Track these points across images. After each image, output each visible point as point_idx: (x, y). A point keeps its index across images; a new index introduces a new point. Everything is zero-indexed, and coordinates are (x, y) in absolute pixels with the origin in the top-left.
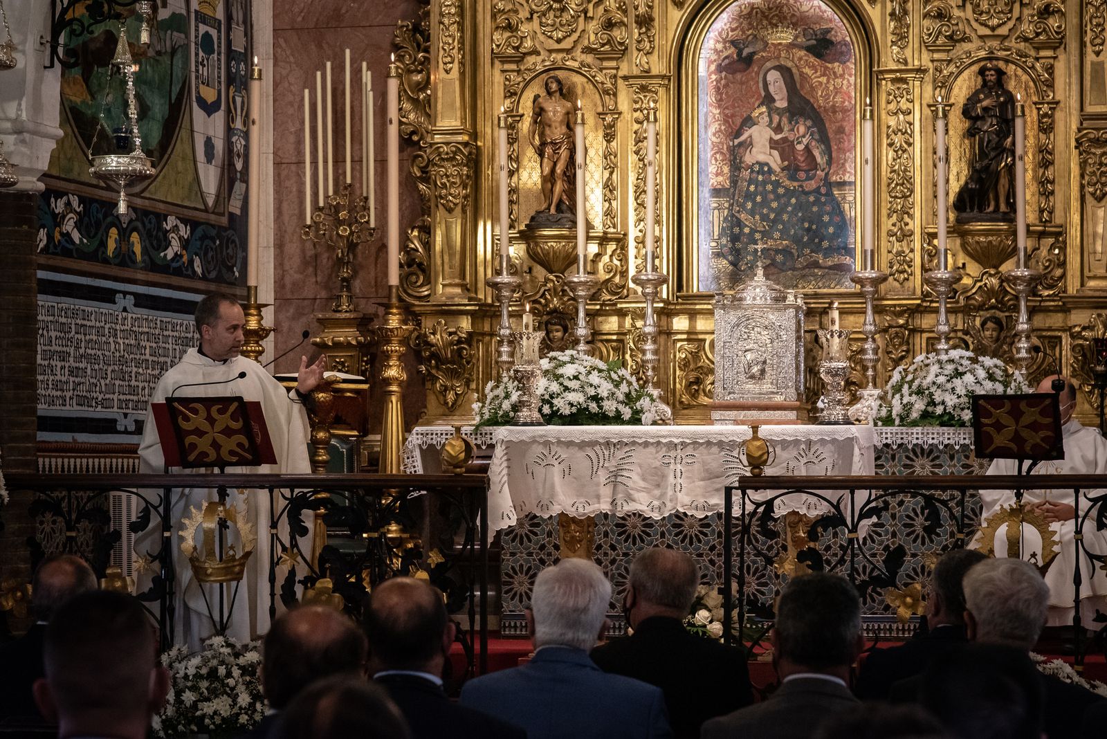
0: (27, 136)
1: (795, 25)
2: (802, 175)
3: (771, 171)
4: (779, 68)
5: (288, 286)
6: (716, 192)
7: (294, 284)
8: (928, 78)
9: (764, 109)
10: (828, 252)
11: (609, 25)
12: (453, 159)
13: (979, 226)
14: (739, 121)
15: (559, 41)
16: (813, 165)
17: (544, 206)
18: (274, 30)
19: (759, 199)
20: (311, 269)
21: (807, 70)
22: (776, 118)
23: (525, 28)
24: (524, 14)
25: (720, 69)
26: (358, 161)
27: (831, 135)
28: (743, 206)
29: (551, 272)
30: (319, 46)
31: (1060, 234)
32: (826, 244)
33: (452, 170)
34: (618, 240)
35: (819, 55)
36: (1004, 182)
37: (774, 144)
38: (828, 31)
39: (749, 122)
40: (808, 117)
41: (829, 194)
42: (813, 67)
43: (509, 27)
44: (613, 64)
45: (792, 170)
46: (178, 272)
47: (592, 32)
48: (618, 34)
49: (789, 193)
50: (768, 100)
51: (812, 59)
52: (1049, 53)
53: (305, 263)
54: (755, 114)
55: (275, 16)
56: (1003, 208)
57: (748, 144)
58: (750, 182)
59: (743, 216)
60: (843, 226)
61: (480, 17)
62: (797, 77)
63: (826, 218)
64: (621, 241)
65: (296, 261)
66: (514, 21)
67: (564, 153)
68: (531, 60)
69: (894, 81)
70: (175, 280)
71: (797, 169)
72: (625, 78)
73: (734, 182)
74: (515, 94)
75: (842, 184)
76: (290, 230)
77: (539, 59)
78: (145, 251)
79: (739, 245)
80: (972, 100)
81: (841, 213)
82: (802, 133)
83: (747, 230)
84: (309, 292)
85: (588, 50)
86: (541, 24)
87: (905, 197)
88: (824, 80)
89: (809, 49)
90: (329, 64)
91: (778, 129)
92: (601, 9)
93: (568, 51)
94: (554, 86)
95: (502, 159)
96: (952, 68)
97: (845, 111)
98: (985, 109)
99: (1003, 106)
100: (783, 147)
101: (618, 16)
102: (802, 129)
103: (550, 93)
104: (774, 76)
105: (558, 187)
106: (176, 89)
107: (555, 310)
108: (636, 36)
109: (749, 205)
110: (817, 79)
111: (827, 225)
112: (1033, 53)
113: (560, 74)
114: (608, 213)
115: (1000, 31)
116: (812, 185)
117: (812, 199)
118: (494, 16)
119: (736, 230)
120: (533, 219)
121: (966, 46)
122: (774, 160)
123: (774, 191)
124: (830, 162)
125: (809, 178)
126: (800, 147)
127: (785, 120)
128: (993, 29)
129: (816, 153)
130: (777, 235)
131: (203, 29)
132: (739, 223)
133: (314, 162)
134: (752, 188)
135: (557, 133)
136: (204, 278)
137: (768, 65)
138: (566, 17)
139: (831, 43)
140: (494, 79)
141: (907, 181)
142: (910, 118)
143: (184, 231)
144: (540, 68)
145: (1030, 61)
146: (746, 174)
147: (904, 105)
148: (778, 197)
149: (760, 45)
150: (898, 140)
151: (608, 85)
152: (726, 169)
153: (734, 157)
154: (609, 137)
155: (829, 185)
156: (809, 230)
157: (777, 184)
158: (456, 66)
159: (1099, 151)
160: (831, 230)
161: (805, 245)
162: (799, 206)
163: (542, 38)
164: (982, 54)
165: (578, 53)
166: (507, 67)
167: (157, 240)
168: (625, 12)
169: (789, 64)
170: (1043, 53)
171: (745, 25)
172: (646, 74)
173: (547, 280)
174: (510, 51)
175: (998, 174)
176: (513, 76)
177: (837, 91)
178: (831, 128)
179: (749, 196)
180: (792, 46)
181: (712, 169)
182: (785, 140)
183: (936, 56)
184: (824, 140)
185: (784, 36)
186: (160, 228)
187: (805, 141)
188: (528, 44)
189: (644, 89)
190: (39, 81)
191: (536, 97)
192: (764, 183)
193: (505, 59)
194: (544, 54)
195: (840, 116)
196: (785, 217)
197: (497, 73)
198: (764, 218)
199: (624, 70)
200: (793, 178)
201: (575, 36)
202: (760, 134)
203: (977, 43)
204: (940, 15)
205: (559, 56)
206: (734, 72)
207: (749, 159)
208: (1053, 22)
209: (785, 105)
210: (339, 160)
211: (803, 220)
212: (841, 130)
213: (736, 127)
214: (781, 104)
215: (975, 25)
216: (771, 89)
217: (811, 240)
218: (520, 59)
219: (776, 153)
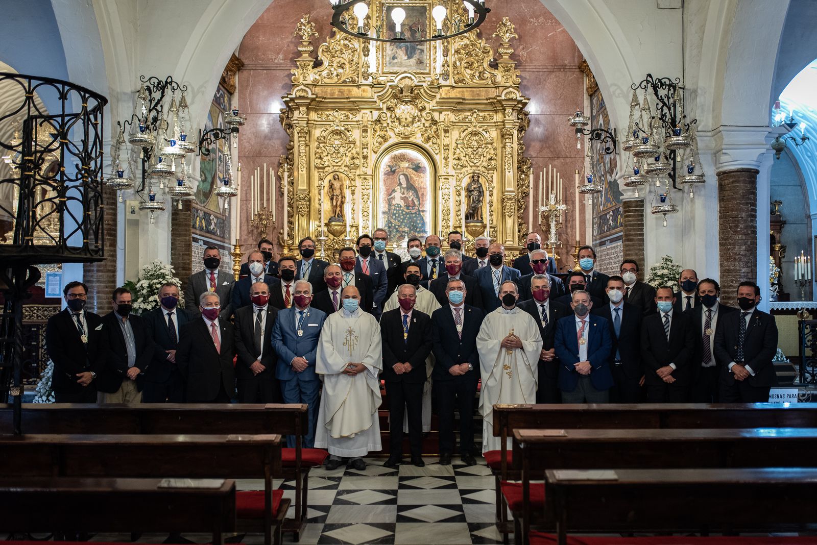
0: (191, 179)
1: (409, 161)
2: (411, 208)
3: (401, 207)
4: (403, 174)
5: (243, 240)
6: (384, 213)
7: (245, 239)
8: (455, 178)
9: (399, 187)
10: (419, 232)
11: (353, 158)
12: (304, 199)
13: (472, 224)
14: (391, 191)
15: (337, 163)
16: (414, 205)
17: (333, 215)
18: (239, 157)
19: (397, 215)
20: (250, 235)
21: (412, 175)
22: (403, 190)
23: (325, 159)
24: (325, 154)
25: (385, 174)
26: (268, 200)
27: (420, 196)
28: (392, 217)
29: (335, 236)
30: (254, 162)
31: (495, 227)
32: (418, 230)
33: (304, 203)
34: (356, 227)
35: (416, 171)
36: (480, 210)
37: (402, 198)
38: (419, 163)
39: (394, 191)
40: (413, 190)
41: (419, 214)
42: (414, 175)
43: (321, 158)
44: (354, 171)
45: (408, 207)
46: (214, 234)
47: (347, 160)
48: (356, 161)
49: (407, 214)
50: (400, 184)
51: (414, 172)
52: (492, 172)
53: (249, 233)
54: (396, 189)
55: (239, 153)
56: (480, 219)
57: (394, 198)
58: (394, 210)
59: (392, 221)
60: (424, 224)
61: (311, 154)
62: (409, 177)
63: (418, 222)
64: (357, 227)
65: (246, 232)
66: (322, 156)
67: (340, 198)
68: (327, 169)
69: (444, 179)
70: (213, 236)
71: (409, 206)
72: (359, 175)
73: (389, 210)
74: (322, 179)
75: (423, 211)
76: (243, 222)
77: (330, 168)
78: (206, 226)
79: (391, 229)
80: (469, 185)
81: (423, 220)
82: (411, 195)
83: (393, 225)
84: (250, 242)
85: (346, 166)
86: (331, 157)
87: (448, 215)
88: (418, 178)
89: (413, 169)
90: (259, 168)
91: (403, 194)
92: (350, 153)
93: (340, 166)
94: (337, 177)
95: (317, 201)
96: (462, 175)
97: (424, 188)
98: (474, 188)
99: (479, 187)
100: (404, 199)
101: (356, 156)
102: (411, 194)
103: (335, 179)
104: (402, 177)
105: (338, 209)
106: (213, 173)
107: (337, 249)
108: (362, 162)
109: (394, 217)
110: (415, 178)
111: (418, 224)
112: (487, 172)
113: (338, 173)
114: (353, 218)
115: (477, 165)
116: (414, 211)
117: (414, 215)
118: (315, 154)
119: (390, 225)
120: (330, 219)
121: (466, 169)
122: (402, 203)
123: (402, 213)
124: (419, 204)
125: (413, 209)
126: (410, 199)
127: (405, 191)
128: (475, 164)
129: (415, 201)
130: (403, 226)
131: (220, 154)
132: (391, 223)
133: (254, 200)
134: (395, 212)
135: (337, 192)
136: (220, 237)
137: (400, 173)
138: (339, 155)
139: (420, 167)
140: (315, 174)
141: (448, 210)
142: (449, 190)
143: (215, 220)
144: (330, 171)
145: (486, 174)
146: (393, 207)
147: (448, 187)
148: (403, 215)
149: (398, 167)
150: (446, 197)
151: (353, 177)
152: (387, 206)
153: (389, 202)
154: (353, 194)
155: (419, 211)
156: (413, 225)
157: (403, 211)
158: (305, 169)
159: (510, 202)
160: (420, 225)
161: (412, 230)
162: (410, 218)
163: (331, 162)
164: (471, 171)
165: (343, 167)
166: (319, 170)
167: (209, 223)
168: (358, 154)
169: (407, 173)
170: (490, 172)
171: (393, 161)
172: (365, 174)
173: (334, 239)
174: (321, 166)
175: (478, 208)
176: (321, 173)
177: (422, 182)
178: (420, 194)
179: (394, 214)
180: (408, 168)
181: (382, 205)
182: (405, 197)
183: (457, 171)
184: (418, 197)
185: (405, 165)
186: (210, 219)
187: (412, 197)
188: (326, 164)
189: (365, 179)
190: (195, 159)
191: (330, 181)
192: (399, 210)
193: (319, 168)
194: (331, 167)
195: (423, 190)
196: (405, 221)
197: (316, 172)
198: (399, 221)
199: (358, 173)
200: (408, 209)
201: (342, 162)
202: (398, 195)
203: (469, 168)
204: (459, 159)
205: (337, 167)
206: (389, 175)
207: (394, 202)
208: (493, 162)
209: (405, 186)
210: (262, 199)
211: (411, 222)
212: (423, 194)
213: (390, 193)
214: (404, 185)
215: (469, 162)
216: (401, 181)
217: (414, 228)
218: (323, 168)
219: (402, 201)
